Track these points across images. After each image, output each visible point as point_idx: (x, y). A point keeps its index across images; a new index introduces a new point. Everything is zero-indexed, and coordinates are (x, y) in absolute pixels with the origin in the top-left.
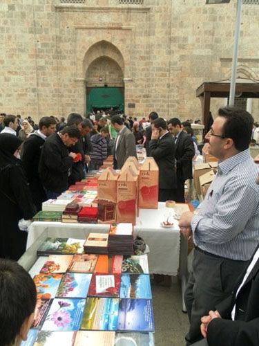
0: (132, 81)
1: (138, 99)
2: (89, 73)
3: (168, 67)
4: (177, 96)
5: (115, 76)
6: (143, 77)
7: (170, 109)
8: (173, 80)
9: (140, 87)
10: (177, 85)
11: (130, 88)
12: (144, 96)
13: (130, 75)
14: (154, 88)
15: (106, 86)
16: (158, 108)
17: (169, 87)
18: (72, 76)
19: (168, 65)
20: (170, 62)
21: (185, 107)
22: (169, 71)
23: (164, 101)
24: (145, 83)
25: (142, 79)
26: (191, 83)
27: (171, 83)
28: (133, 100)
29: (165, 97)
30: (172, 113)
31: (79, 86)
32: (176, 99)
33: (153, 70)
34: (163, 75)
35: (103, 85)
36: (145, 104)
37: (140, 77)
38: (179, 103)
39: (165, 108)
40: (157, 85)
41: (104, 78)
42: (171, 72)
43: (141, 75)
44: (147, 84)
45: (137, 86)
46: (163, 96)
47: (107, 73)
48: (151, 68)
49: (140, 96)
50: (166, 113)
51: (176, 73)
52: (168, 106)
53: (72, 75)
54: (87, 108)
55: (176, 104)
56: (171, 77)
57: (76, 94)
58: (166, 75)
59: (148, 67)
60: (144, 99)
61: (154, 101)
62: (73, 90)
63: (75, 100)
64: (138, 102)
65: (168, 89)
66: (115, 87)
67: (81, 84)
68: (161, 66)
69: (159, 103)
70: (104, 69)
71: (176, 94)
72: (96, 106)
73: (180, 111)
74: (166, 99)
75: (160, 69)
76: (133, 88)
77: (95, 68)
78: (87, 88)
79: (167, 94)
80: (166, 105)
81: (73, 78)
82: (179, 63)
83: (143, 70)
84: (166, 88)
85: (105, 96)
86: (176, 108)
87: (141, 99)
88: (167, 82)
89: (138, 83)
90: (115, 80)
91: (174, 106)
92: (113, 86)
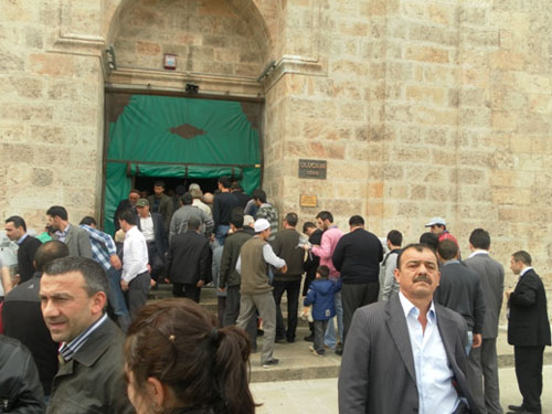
0: (314, 67)
1: (338, 143)
2: (122, 31)
3: (452, 29)
4: (487, 140)
5: (228, 56)
6: (357, 59)
7: (466, 189)
8: (471, 78)
9: (345, 97)
10: (488, 95)
11: (305, 96)
12: (362, 135)
13: (306, 44)
14: (402, 102)
15: (192, 90)
16: (420, 182)
17: (456, 103)
18: (47, 23)
19: (452, 20)
20: (459, 12)
21: (518, 183)
22: (456, 42)
23: (439, 157)
24: (365, 82)
25: (354, 67)
26: (533, 91)
27: (467, 86)
28: (318, 147)
29: (443, 142)
30: (472, 203)
31: (77, 71)
32: (484, 149)
33: (399, 33)
34: (435, 55)
35: (179, 87)
36: (364, 165)
37: (347, 56)
38: (493, 166)
39: (445, 183)
40: (412, 93)
41: (183, 60)
42: (467, 45)
43: (352, 47)
44: (375, 84)
45: (334, 91)
46: (437, 137)
47: (198, 41)
48: (392, 27)
49: (345, 134)
50: (450, 204)
51: (482, 50)
52: (455, 177)
53: (46, 16)
54: (106, 174)
55: (487, 172)
56: (466, 66)
57: (61, 107)
58: (442, 58)
59: (377, 19)
60: (364, 145)
61: (401, 154)
62: (47, 83)
63: (52, 134)
64: (336, 154)
65: (452, 110)
66: (228, 98)
67: (90, 63)
68: (425, 21)
69: (422, 163)
70: (185, 26)
71: (483, 131)
72: (145, 169)
73: (498, 196)
74: (448, 150)
75: (424, 33)
76: (318, 97)
77: (150, 18)
78: (109, 92)
79: (451, 129)
80: (446, 171)
81: (48, 32)
82: (490, 16)
83: (359, 29)
84: (444, 107)
85: (187, 131)
86: (484, 184)
87: (352, 145)
88: (450, 83)
89: (339, 77)
90: (227, 70)
91: (477, 176)
92: (220, 91)
